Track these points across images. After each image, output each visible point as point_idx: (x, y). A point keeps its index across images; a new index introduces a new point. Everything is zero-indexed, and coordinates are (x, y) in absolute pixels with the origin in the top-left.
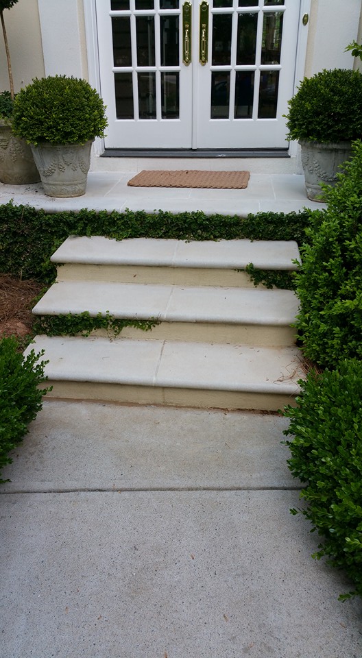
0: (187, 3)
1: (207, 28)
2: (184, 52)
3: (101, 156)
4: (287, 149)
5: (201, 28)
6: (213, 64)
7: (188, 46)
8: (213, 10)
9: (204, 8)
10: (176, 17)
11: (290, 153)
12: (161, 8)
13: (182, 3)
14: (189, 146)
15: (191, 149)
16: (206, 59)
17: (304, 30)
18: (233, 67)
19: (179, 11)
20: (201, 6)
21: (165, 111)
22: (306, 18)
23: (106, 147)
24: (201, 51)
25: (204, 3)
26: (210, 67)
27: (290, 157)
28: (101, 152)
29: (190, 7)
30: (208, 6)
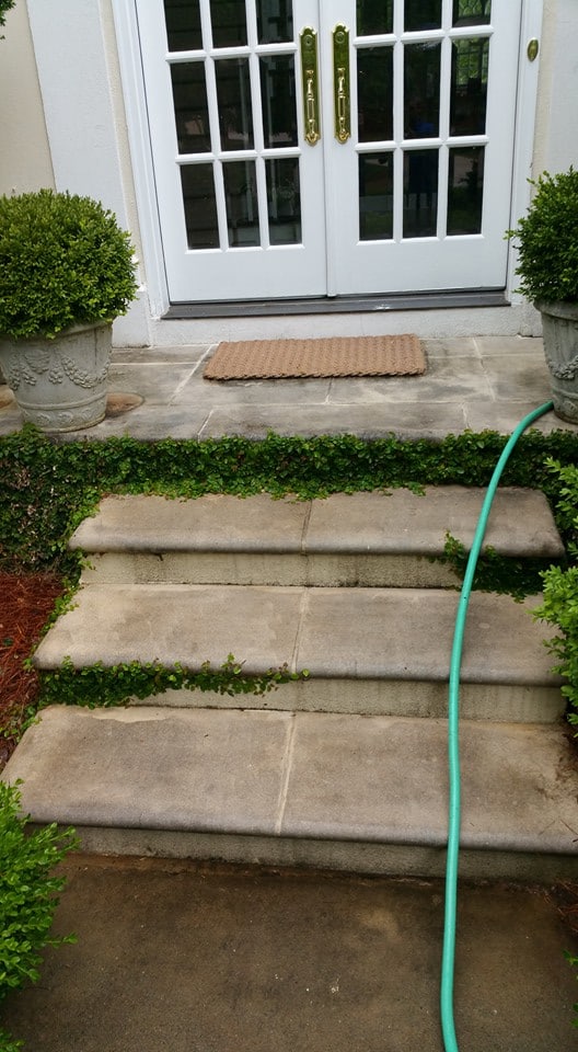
0: (307, 32)
1: (347, 74)
2: (306, 120)
3: (163, 319)
4: (502, 290)
5: (337, 76)
6: (361, 139)
7: (313, 110)
8: (356, 41)
9: (340, 38)
10: (290, 57)
11: (510, 296)
12: (260, 43)
13: (298, 31)
14: (321, 292)
15: (325, 297)
16: (348, 130)
17: (530, 70)
18: (399, 144)
19: (293, 46)
20: (334, 35)
21: (275, 216)
22: (533, 47)
23: (172, 300)
24: (337, 118)
25: (340, 29)
26: (356, 146)
27: (509, 305)
28: (164, 310)
29: (314, 36)
30: (347, 34)
